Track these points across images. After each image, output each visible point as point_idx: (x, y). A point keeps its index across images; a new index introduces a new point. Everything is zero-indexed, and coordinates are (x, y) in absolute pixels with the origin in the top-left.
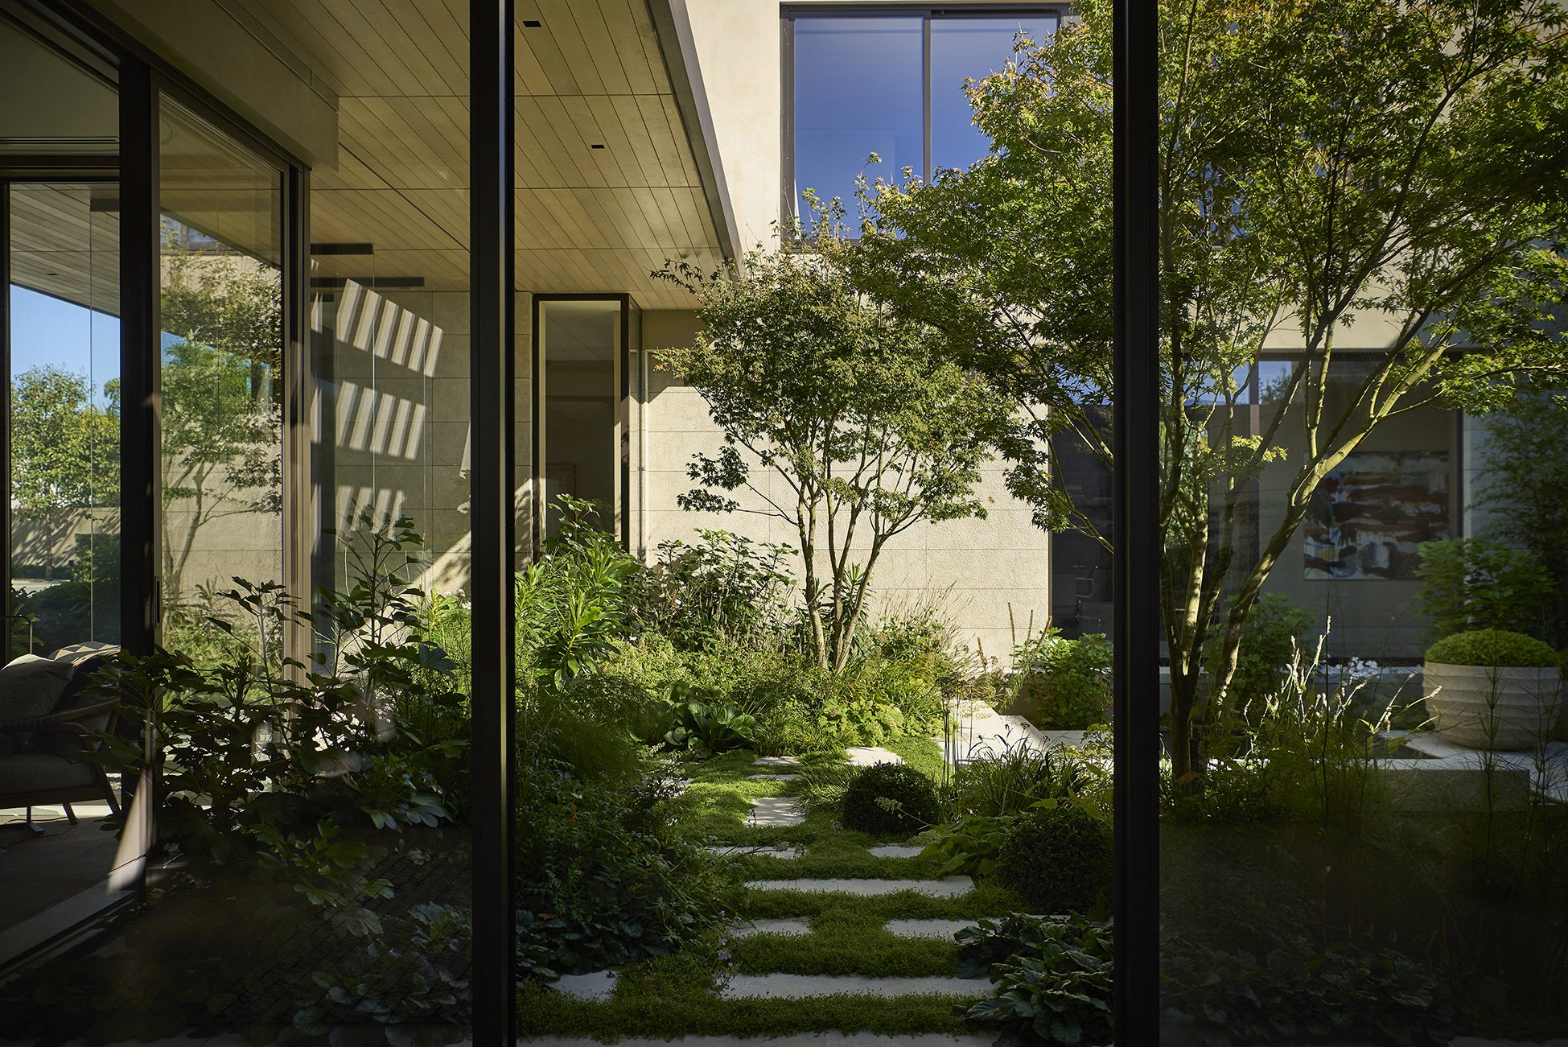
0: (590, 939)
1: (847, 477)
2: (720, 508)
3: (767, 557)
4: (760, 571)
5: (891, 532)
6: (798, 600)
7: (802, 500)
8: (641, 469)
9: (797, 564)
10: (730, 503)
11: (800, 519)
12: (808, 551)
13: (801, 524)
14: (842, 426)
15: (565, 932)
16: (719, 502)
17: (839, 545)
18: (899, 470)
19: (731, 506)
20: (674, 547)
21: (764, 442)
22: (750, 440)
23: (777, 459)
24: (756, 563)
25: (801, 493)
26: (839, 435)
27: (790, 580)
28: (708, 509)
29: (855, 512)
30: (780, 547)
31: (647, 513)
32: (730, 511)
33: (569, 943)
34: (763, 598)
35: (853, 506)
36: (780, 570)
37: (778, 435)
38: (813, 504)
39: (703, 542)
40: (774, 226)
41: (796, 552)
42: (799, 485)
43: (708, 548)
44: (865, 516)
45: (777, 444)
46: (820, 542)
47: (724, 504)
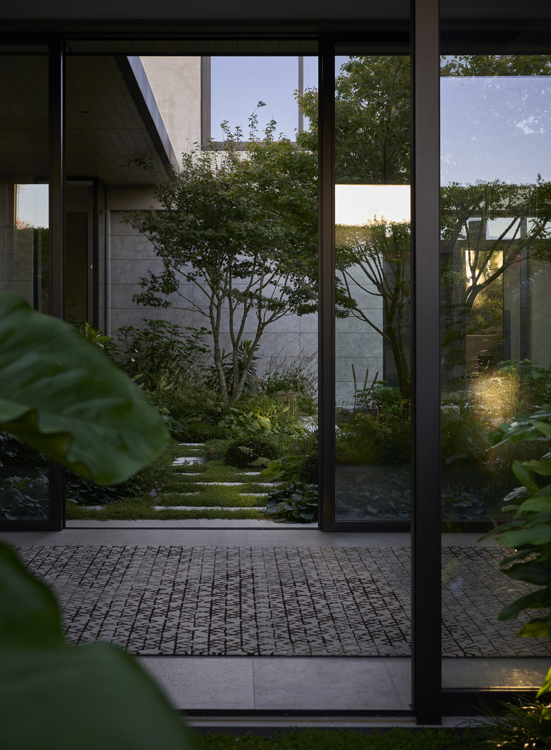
0: (92, 493)
1: (242, 289)
2: (159, 305)
3: (191, 336)
4: (186, 345)
5: (270, 321)
6: (210, 361)
7: (212, 302)
8: (106, 283)
9: (210, 339)
10: (166, 302)
11: (211, 313)
12: (215, 331)
13: (211, 317)
14: (241, 258)
15: (79, 489)
16: (159, 302)
17: (236, 328)
18: (275, 284)
19: (167, 304)
20: (129, 330)
21: (189, 268)
22: (179, 266)
23: (198, 278)
24: (184, 340)
25: (212, 299)
26: (238, 263)
27: (207, 350)
28: (152, 305)
29: (246, 310)
30: (200, 330)
31: (110, 310)
32: (166, 307)
33: (81, 493)
34: (188, 361)
35: (245, 306)
36: (200, 344)
37: (197, 263)
38: (220, 304)
39: (148, 327)
40: (197, 145)
41: (210, 333)
42: (210, 293)
43: (152, 331)
44: (253, 312)
45: (197, 269)
46: (224, 327)
47: (162, 303)
